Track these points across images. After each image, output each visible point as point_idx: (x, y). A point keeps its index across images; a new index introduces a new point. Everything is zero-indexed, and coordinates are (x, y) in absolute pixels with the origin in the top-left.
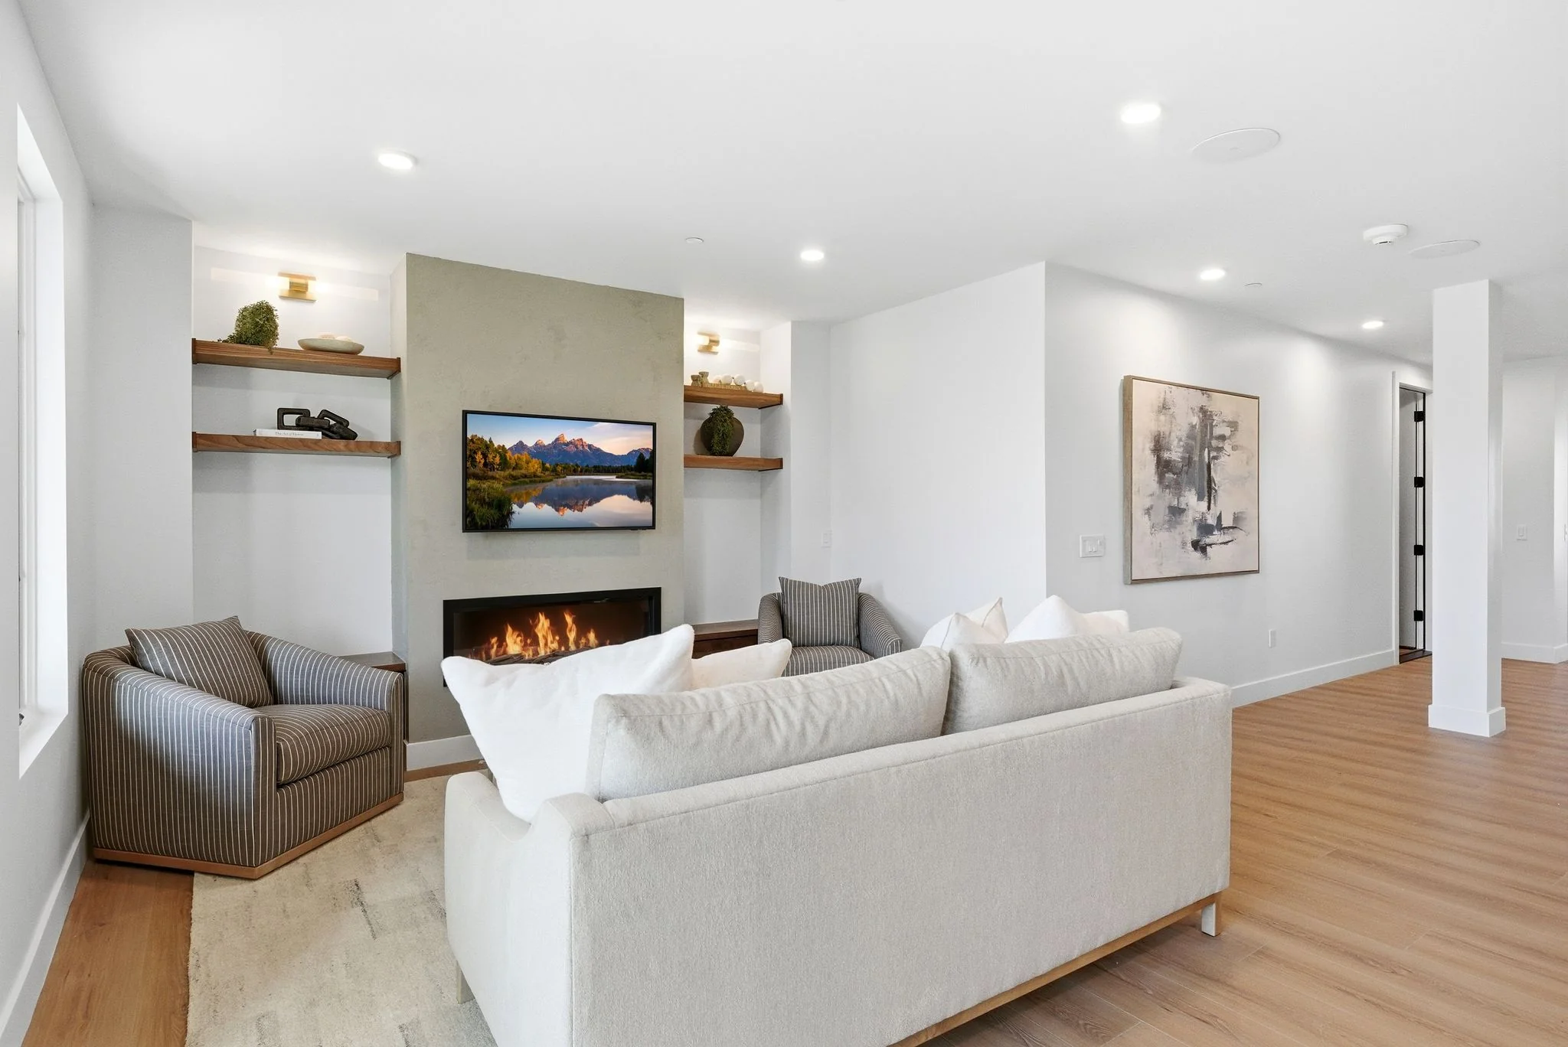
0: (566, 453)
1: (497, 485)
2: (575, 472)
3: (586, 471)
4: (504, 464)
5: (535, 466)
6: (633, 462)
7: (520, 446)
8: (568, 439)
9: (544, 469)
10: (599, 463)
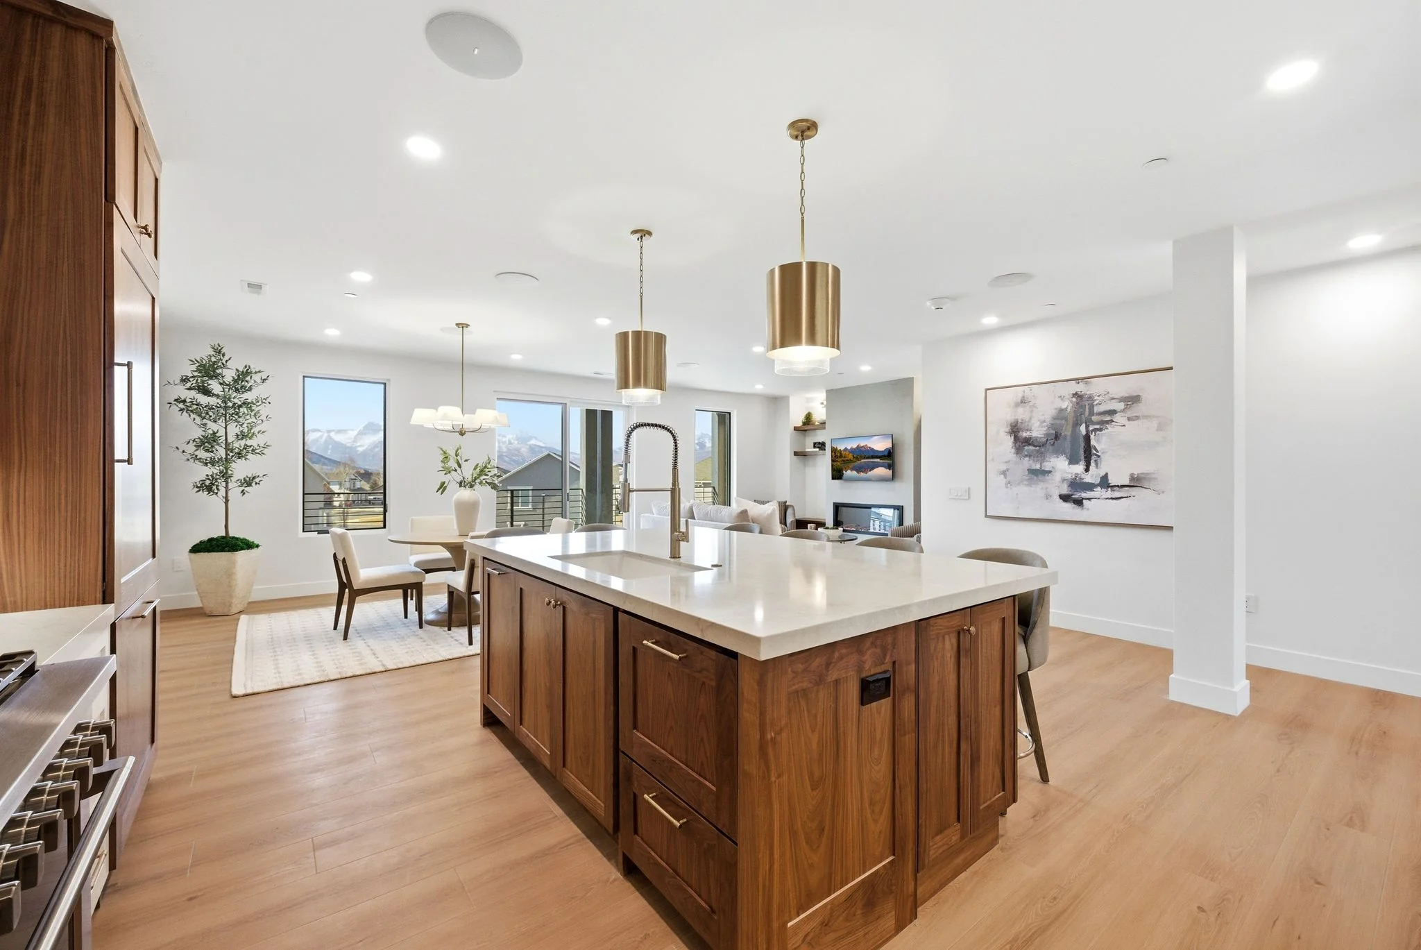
0: (861, 451)
1: (839, 464)
2: (864, 458)
3: (868, 458)
4: (841, 456)
5: (850, 456)
6: (886, 454)
7: (846, 449)
8: (862, 445)
9: (854, 457)
10: (873, 454)
